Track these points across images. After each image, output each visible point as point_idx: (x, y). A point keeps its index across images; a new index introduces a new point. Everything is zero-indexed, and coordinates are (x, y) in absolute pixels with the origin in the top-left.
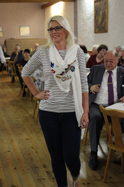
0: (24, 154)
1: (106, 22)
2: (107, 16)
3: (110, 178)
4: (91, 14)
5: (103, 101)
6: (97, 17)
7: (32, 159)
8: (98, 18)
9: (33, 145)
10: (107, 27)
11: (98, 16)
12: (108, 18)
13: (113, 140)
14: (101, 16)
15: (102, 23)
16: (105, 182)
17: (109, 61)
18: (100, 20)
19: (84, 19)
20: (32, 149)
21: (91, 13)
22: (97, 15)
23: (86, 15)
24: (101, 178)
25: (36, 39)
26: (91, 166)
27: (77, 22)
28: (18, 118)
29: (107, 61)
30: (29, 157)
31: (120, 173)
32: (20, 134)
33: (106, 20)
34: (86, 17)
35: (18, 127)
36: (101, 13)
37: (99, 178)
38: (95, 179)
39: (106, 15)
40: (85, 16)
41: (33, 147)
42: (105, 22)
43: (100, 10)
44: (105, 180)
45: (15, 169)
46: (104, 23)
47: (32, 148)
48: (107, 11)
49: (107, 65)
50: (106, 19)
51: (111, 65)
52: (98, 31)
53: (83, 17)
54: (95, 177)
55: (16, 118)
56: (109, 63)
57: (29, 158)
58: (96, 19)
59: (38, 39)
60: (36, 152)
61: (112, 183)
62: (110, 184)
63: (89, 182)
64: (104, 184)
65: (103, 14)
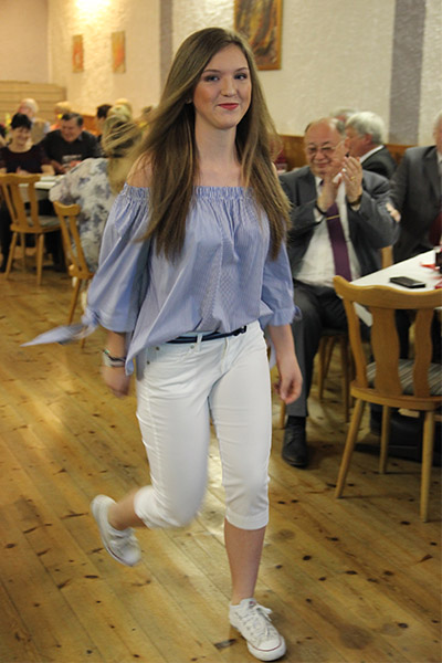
0: (75, 432)
1: (276, 35)
2: (278, 14)
3: (351, 485)
4: (222, 8)
5: (320, 273)
6: (243, 18)
7: (105, 446)
8: (247, 22)
9: (96, 408)
10: (278, 53)
11: (247, 14)
12: (281, 25)
13: (369, 374)
14: (259, 16)
15: (260, 38)
16: (341, 497)
17: (320, 148)
18: (254, 27)
19: (197, 21)
20: (95, 418)
21: (222, 4)
22: (244, 11)
23: (203, 8)
24: (325, 487)
25: (21, 83)
26: (290, 458)
27: (171, 31)
28: (18, 334)
29: (314, 150)
30: (94, 439)
31: (377, 473)
32: (42, 379)
33: (276, 29)
34: (206, 15)
35: (28, 361)
37: (322, 487)
38: (310, 490)
39: (275, 13)
40: (199, 12)
41: (97, 413)
42: (272, 36)
44: (341, 492)
45: (63, 471)
46: (268, 39)
47: (96, 415)
49: (316, 162)
50: (275, 24)
51: (325, 161)
53: (195, 16)
55: (10, 335)
56: (319, 155)
57: (96, 442)
58: (242, 23)
59: (27, 83)
60: (113, 427)
61: (360, 497)
62: (356, 500)
63: (295, 498)
64: (339, 501)
65: (264, 9)
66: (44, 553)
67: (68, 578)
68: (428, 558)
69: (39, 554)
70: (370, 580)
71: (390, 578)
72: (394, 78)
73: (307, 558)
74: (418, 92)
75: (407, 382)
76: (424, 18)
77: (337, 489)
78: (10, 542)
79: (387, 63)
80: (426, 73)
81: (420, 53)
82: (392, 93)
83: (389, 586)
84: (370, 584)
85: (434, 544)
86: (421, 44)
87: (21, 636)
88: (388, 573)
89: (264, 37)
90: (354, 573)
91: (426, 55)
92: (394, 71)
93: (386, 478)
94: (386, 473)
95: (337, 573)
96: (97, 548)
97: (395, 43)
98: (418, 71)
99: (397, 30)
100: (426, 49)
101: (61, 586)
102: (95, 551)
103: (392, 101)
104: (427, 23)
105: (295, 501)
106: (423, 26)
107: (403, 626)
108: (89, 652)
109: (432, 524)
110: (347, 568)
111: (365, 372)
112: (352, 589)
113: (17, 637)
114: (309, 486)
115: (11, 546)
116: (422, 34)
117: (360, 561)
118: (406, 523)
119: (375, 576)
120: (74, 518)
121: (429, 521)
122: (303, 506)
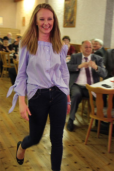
0: (15, 123)
2: (75, 13)
3: (89, 141)
7: (23, 127)
10: (75, 23)
12: (76, 16)
14: (70, 13)
15: (71, 18)
16: (86, 144)
18: (69, 16)
20: (21, 119)
21: (61, 10)
22: (66, 12)
28: (2, 94)
30: (20, 125)
32: (8, 107)
33: (74, 17)
35: (4, 102)
36: (70, 10)
37: (81, 141)
38: (78, 142)
43: (69, 8)
45: (10, 134)
48: (75, 10)
52: (67, 25)
54: (77, 141)
55: (0, 95)
58: (66, 15)
61: (91, 145)
63: (73, 144)
64: (85, 146)
66: (3, 158)
67: (8, 166)
68: (109, 164)
69: (1, 159)
71: (99, 170)
72: (105, 30)
73: (76, 163)
74: (111, 34)
75: (105, 114)
77: (85, 142)
79: (103, 27)
82: (104, 34)
85: (111, 160)
86: (112, 22)
88: (98, 168)
90: (88, 168)
94: (99, 138)
95: (84, 167)
97: (105, 22)
98: (111, 29)
99: (106, 18)
101: (6, 169)
105: (73, 145)
106: (112, 17)
110: (87, 166)
111: (94, 111)
117: (90, 164)
118: (104, 153)
119: (94, 169)
120: (12, 148)
121: (110, 153)
122: (75, 147)
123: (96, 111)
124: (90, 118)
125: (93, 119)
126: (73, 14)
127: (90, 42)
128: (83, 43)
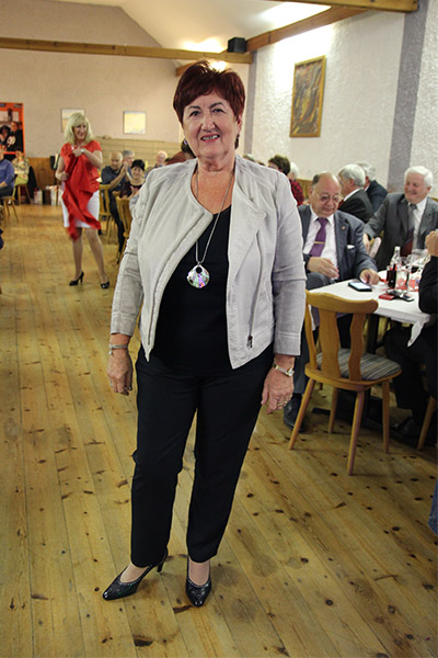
1: (318, 114)
3: (304, 440)
4: (285, 95)
6: (298, 101)
8: (300, 104)
10: (319, 126)
11: (300, 99)
14: (308, 100)
15: (308, 115)
16: (292, 449)
18: (305, 107)
19: (269, 103)
21: (285, 92)
22: (299, 97)
23: (274, 95)
24: (284, 439)
27: (253, 110)
31: (326, 432)
33: (318, 109)
34: (275, 99)
36: (308, 92)
37: (282, 439)
38: (271, 441)
39: (319, 98)
40: (271, 98)
42: (315, 114)
43: (307, 87)
44: (293, 444)
45: (100, 409)
46: (313, 116)
48: (320, 90)
50: (318, 106)
52: (299, 132)
53: (268, 100)
58: (297, 105)
61: (308, 450)
62: (303, 452)
63: (258, 446)
64: (289, 452)
65: (311, 95)
66: (63, 469)
67: (71, 490)
68: (341, 505)
69: (59, 471)
70: (292, 519)
71: (308, 519)
72: (393, 145)
73: (250, 496)
74: (409, 156)
75: (345, 368)
76: (415, 105)
77: (291, 442)
78: (42, 459)
79: (389, 135)
80: (414, 143)
81: (412, 127)
82: (391, 156)
83: (304, 526)
84: (291, 523)
85: (351, 494)
86: (412, 122)
87: (22, 532)
88: (308, 515)
89: (310, 115)
90: (281, 512)
91: (415, 130)
92: (393, 140)
93: (331, 437)
94: (333, 433)
95: (269, 510)
96: (101, 469)
97: (395, 120)
98: (410, 141)
99: (397, 112)
100: (416, 126)
101: (64, 497)
102: (99, 473)
103: (391, 161)
104: (417, 107)
105: (257, 449)
106: (415, 109)
107: (305, 560)
108: (63, 552)
109: (354, 478)
110: (277, 507)
111: (315, 359)
112: (275, 525)
113: (19, 533)
114: (272, 438)
115: (42, 462)
116: (414, 115)
117: (289, 502)
118: (335, 475)
119: (296, 516)
120: (94, 446)
121: (352, 474)
122: (262, 453)
123: (319, 360)
124: (307, 378)
125: (315, 382)
126: (316, 101)
127: (335, 179)
128: (316, 179)
